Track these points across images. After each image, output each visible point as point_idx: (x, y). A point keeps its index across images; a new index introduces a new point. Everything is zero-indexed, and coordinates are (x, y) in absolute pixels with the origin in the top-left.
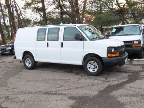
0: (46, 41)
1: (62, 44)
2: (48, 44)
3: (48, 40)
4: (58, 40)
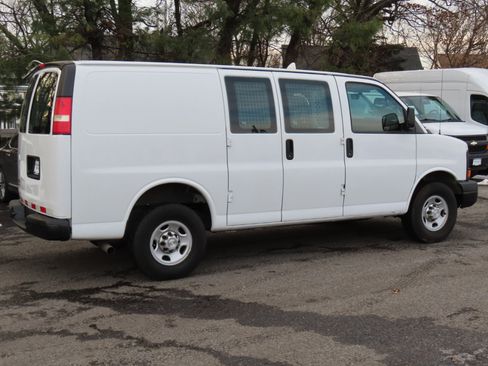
0: (282, 135)
1: (350, 142)
2: (290, 144)
3: (289, 129)
4: (331, 129)
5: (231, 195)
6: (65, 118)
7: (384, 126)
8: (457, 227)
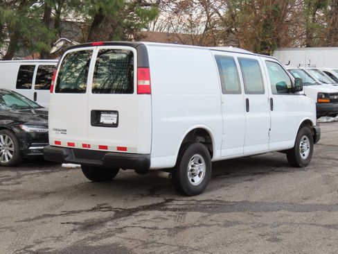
1: (272, 101)
5: (224, 135)
6: (147, 83)
7: (277, 89)
8: (312, 160)
